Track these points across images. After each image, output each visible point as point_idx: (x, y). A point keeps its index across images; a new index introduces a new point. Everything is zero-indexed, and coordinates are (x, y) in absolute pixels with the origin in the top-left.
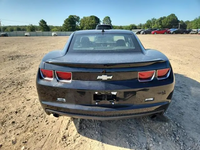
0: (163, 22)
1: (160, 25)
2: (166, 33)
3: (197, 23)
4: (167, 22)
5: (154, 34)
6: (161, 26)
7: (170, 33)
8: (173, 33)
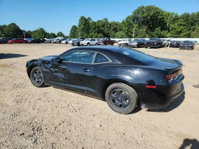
0: (5, 31)
1: (2, 33)
2: (24, 42)
3: (39, 33)
4: (9, 31)
5: (11, 43)
6: (4, 35)
7: (28, 43)
8: (31, 43)
